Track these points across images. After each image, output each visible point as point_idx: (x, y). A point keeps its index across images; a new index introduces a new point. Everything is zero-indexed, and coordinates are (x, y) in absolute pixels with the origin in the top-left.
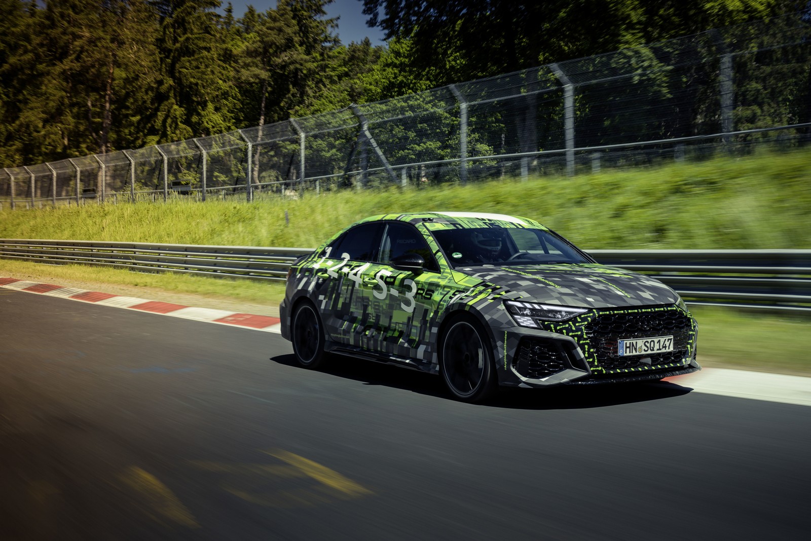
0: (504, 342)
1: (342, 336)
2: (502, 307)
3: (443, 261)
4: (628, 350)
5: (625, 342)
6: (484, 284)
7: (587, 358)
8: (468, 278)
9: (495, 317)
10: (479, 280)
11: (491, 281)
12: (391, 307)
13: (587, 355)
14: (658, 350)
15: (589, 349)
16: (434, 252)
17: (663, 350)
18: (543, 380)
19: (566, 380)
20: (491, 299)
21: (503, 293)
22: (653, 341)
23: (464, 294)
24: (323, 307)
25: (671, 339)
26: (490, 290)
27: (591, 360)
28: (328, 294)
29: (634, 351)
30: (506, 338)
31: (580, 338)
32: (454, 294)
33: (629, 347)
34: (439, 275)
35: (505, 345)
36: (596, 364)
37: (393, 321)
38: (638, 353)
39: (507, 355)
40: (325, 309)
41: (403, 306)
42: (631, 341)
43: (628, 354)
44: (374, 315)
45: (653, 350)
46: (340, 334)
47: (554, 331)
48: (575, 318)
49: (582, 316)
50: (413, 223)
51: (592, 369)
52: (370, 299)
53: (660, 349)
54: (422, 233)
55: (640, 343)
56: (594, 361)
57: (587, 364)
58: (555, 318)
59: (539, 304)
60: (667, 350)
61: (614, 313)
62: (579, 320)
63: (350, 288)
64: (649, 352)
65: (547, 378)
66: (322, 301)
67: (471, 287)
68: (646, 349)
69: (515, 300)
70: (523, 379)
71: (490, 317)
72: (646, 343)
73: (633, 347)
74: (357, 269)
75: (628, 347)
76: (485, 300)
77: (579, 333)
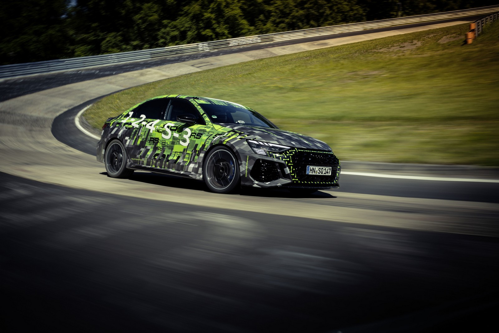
0: (246, 162)
1: (139, 159)
2: (245, 143)
3: (207, 119)
4: (311, 171)
5: (310, 167)
6: (233, 131)
7: (291, 173)
8: (223, 128)
9: (242, 148)
10: (231, 129)
11: (237, 129)
12: (173, 143)
13: (291, 172)
14: (324, 173)
15: (293, 169)
16: (202, 114)
17: (327, 174)
18: (267, 183)
19: (279, 184)
20: (239, 139)
21: (246, 136)
22: (323, 169)
23: (222, 136)
24: (127, 143)
25: (330, 169)
26: (238, 134)
27: (293, 174)
28: (131, 137)
29: (314, 173)
30: (248, 159)
31: (289, 162)
32: (216, 136)
33: (312, 170)
34: (205, 126)
35: (247, 163)
36: (296, 177)
37: (173, 151)
38: (315, 174)
39: (248, 169)
40: (129, 145)
41: (181, 142)
42: (313, 167)
43: (311, 174)
44: (161, 147)
45: (322, 173)
46: (138, 158)
47: (275, 157)
48: (286, 151)
49: (290, 151)
50: (188, 99)
51: (293, 179)
52: (160, 139)
54: (194, 104)
55: (317, 168)
56: (295, 175)
57: (291, 177)
58: (275, 151)
59: (267, 143)
60: (328, 174)
61: (305, 151)
62: (288, 153)
63: (147, 132)
64: (320, 174)
65: (269, 183)
66: (127, 140)
67: (226, 133)
68: (319, 172)
69: (253, 140)
70: (256, 182)
71: (239, 148)
72: (320, 169)
73: (313, 170)
74: (151, 123)
76: (235, 139)
77: (288, 159)
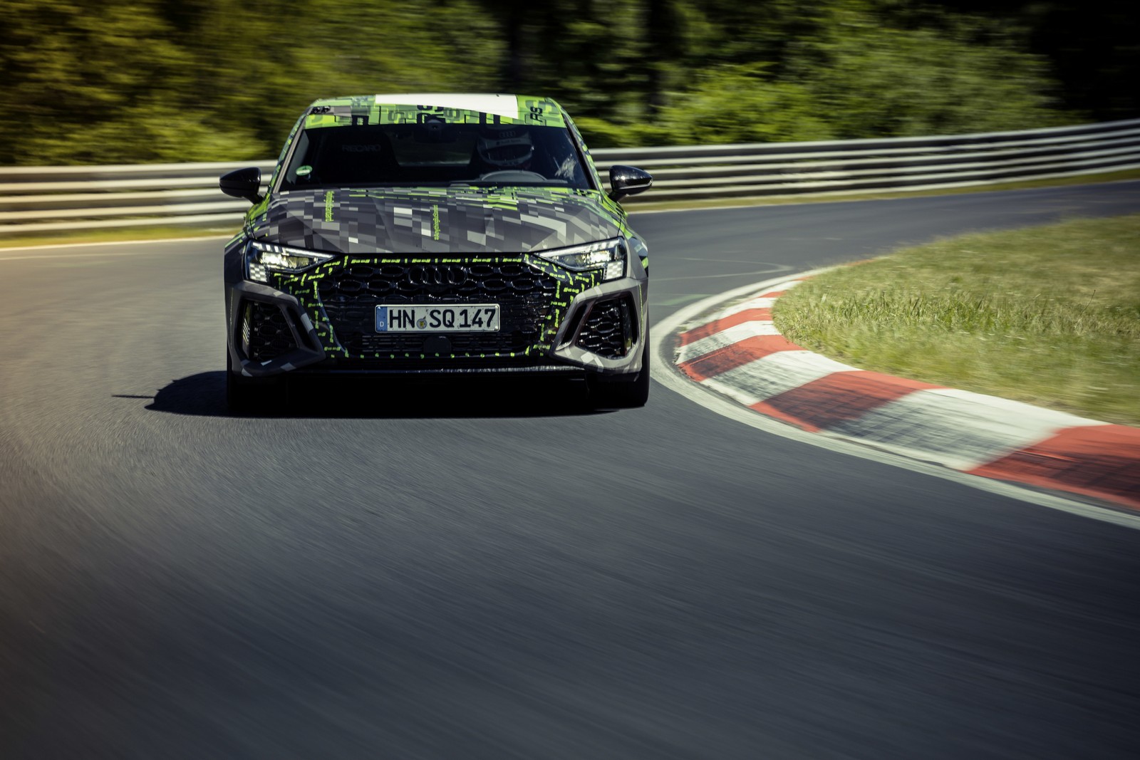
4: (396, 322)
5: (389, 308)
7: (317, 331)
13: (317, 326)
14: (461, 326)
15: (321, 317)
17: (476, 328)
18: (264, 364)
22: (451, 311)
25: (494, 310)
27: (324, 334)
29: (408, 325)
33: (398, 318)
36: (332, 340)
38: (417, 329)
42: (402, 308)
43: (397, 329)
45: (451, 325)
47: (280, 287)
48: (315, 267)
49: (325, 266)
51: (326, 349)
53: (466, 325)
55: (421, 311)
56: (328, 336)
57: (316, 340)
60: (485, 329)
61: (377, 262)
62: (318, 271)
64: (443, 329)
65: (270, 362)
68: (435, 323)
72: (435, 314)
73: (403, 317)
75: (395, 318)
77: (309, 291)
